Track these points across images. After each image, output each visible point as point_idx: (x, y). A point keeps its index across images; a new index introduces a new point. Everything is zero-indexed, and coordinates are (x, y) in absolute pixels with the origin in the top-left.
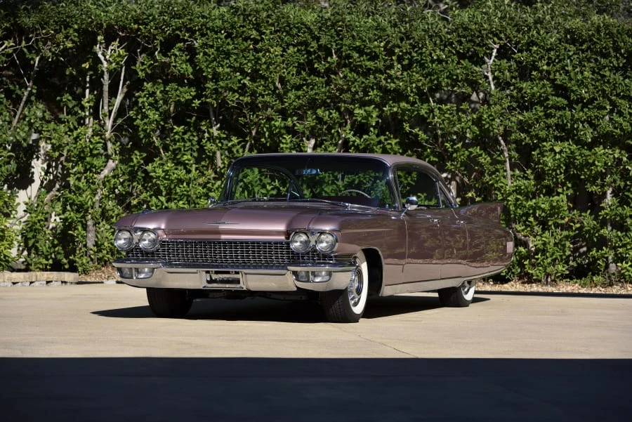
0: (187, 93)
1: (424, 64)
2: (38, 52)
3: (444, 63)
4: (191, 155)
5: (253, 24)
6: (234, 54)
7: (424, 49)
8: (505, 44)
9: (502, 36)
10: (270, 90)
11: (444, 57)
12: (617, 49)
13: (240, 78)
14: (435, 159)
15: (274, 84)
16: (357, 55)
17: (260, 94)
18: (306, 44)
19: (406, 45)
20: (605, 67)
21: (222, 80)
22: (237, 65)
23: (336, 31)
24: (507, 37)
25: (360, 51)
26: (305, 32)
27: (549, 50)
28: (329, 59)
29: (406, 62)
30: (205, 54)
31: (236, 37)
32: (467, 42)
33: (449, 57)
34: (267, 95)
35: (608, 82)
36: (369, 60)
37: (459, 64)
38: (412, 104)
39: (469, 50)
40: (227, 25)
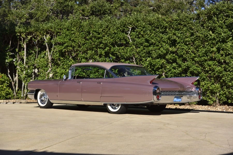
1: (111, 35)
2: (37, 39)
3: (116, 34)
9: (132, 24)
10: (77, 45)
11: (116, 32)
13: (71, 42)
19: (107, 29)
22: (69, 38)
23: (90, 26)
25: (96, 32)
28: (90, 35)
30: (63, 36)
32: (123, 27)
33: (119, 32)
36: (98, 35)
37: (121, 34)
38: (110, 48)
39: (124, 29)
40: (67, 27)
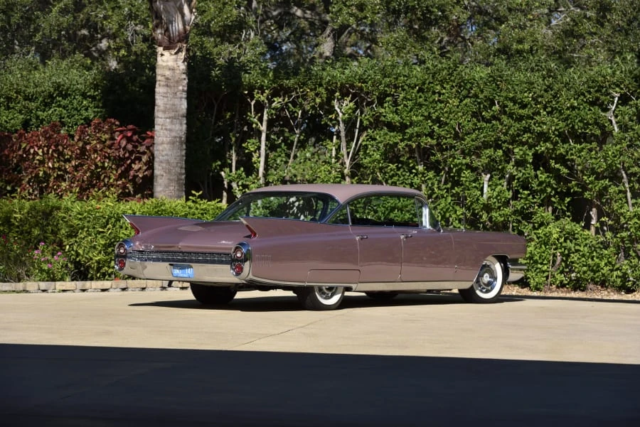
0: (394, 137)
1: (560, 111)
2: (301, 106)
3: (576, 110)
5: (439, 81)
6: (425, 105)
7: (561, 99)
8: (625, 93)
9: (622, 86)
10: (451, 133)
11: (576, 104)
13: (430, 124)
14: (578, 190)
15: (454, 129)
16: (512, 104)
17: (444, 137)
18: (476, 96)
19: (548, 96)
21: (417, 126)
22: (426, 114)
23: (496, 84)
24: (627, 87)
25: (514, 100)
28: (493, 108)
29: (549, 109)
30: (405, 105)
31: (427, 92)
32: (596, 91)
33: (582, 105)
34: (449, 138)
36: (520, 108)
37: (590, 110)
38: (555, 144)
39: (598, 99)
40: (419, 82)
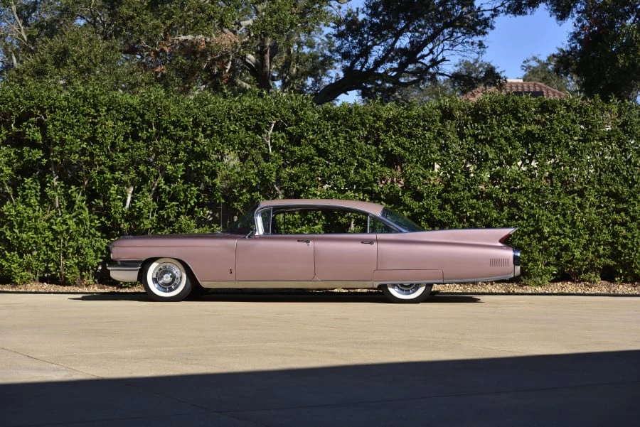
0: (38, 154)
1: (222, 133)
3: (237, 133)
4: (36, 199)
5: (91, 105)
6: (77, 126)
7: (223, 124)
8: (280, 121)
12: (363, 124)
13: (80, 143)
15: (106, 148)
16: (172, 127)
17: (97, 155)
18: (132, 119)
19: (209, 121)
20: (354, 137)
21: (67, 144)
22: (79, 134)
24: (281, 116)
26: (130, 111)
27: (313, 125)
28: (150, 130)
29: (208, 132)
30: (54, 125)
31: (78, 113)
33: (240, 129)
34: (101, 155)
35: (357, 147)
37: (247, 134)
